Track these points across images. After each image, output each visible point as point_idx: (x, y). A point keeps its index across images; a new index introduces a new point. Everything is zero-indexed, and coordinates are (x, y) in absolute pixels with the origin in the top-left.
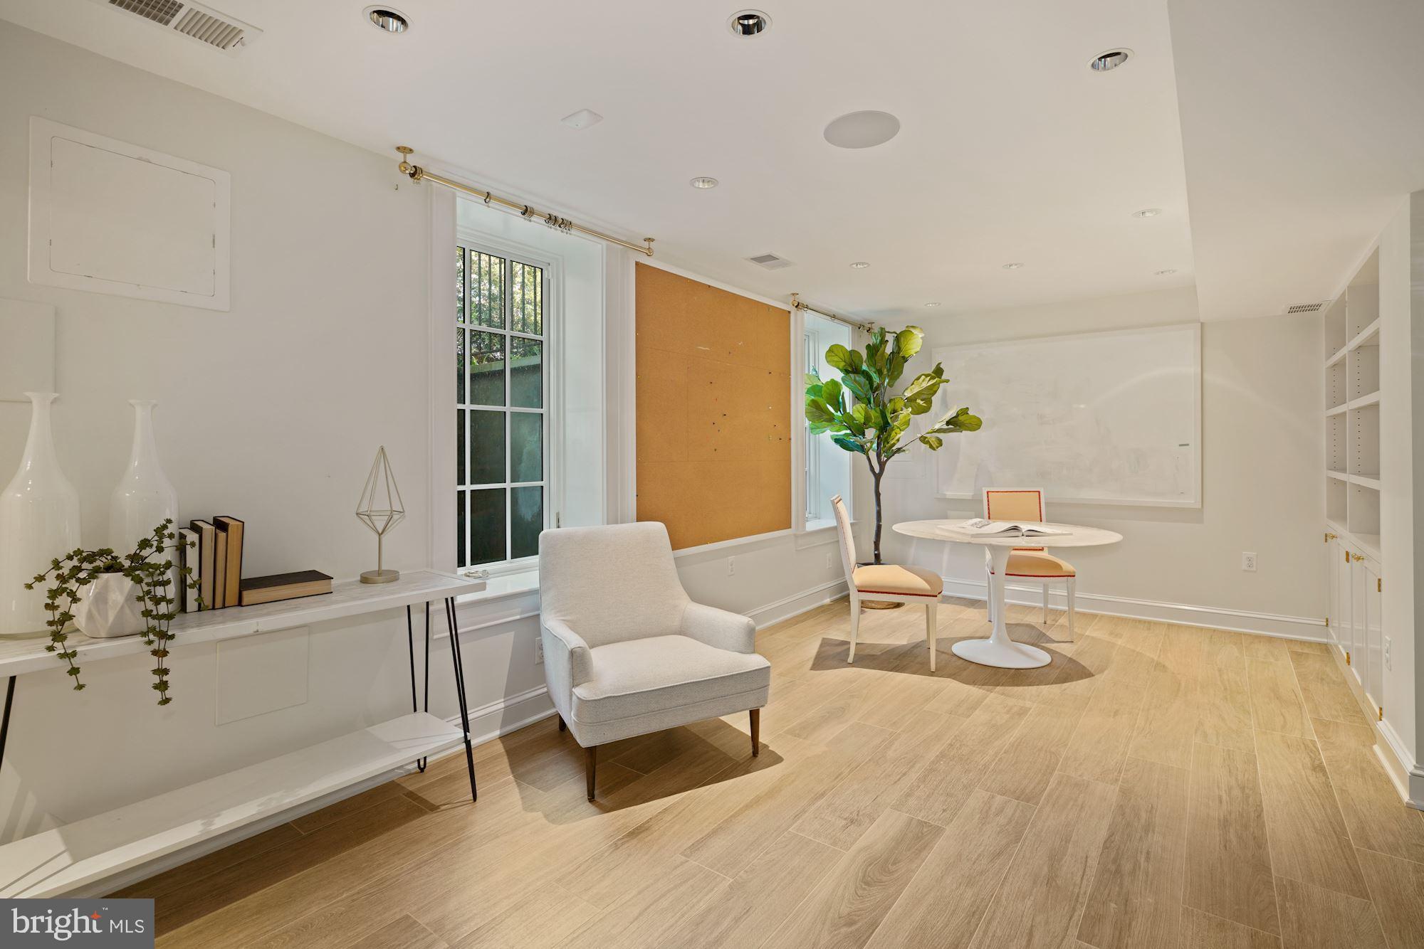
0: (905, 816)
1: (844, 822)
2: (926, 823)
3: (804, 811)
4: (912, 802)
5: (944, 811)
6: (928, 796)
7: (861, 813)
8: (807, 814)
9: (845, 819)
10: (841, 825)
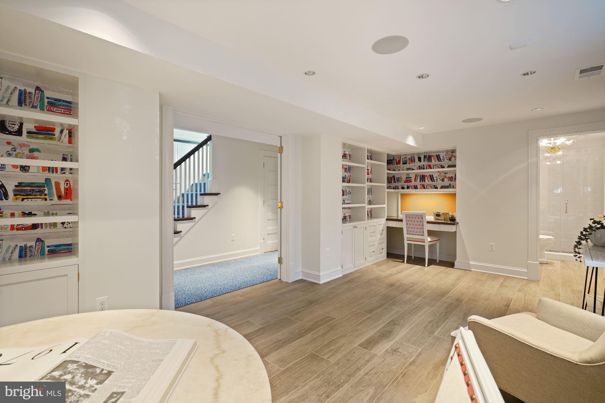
0: (372, 351)
1: (399, 350)
2: (364, 348)
3: (417, 356)
4: (367, 357)
5: (354, 353)
6: (359, 360)
7: (391, 354)
8: (416, 355)
9: (398, 352)
10: (400, 349)
